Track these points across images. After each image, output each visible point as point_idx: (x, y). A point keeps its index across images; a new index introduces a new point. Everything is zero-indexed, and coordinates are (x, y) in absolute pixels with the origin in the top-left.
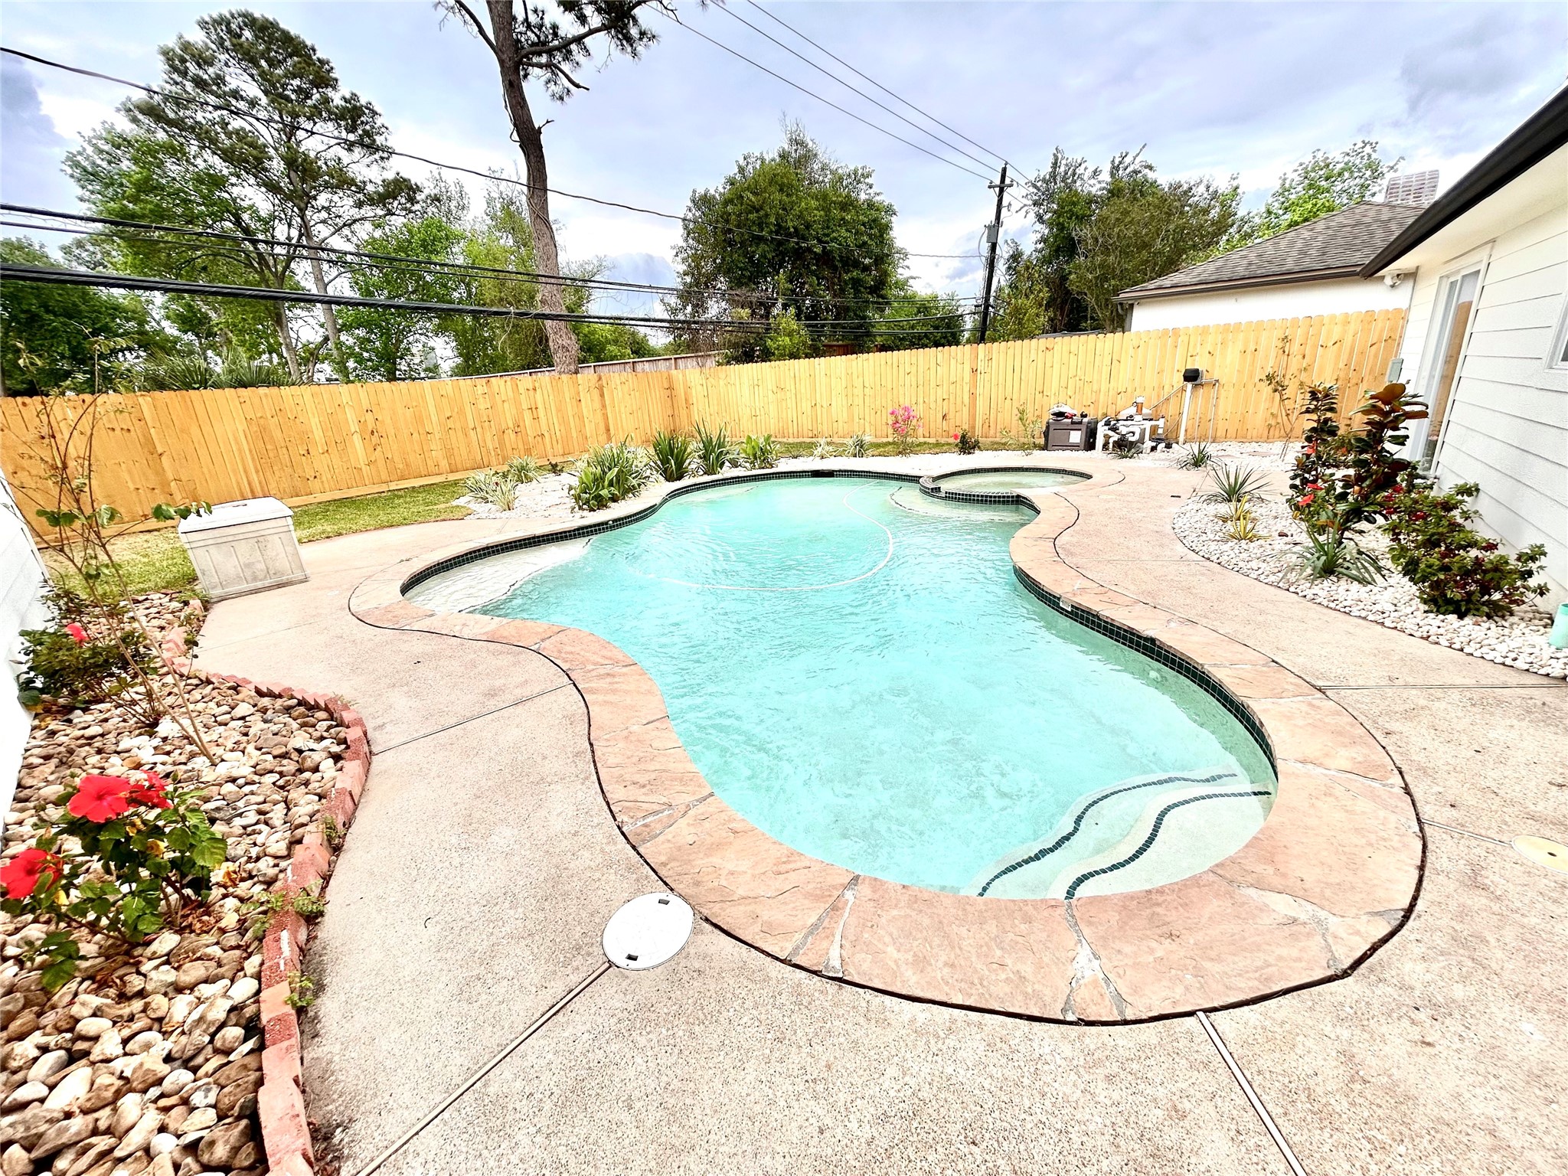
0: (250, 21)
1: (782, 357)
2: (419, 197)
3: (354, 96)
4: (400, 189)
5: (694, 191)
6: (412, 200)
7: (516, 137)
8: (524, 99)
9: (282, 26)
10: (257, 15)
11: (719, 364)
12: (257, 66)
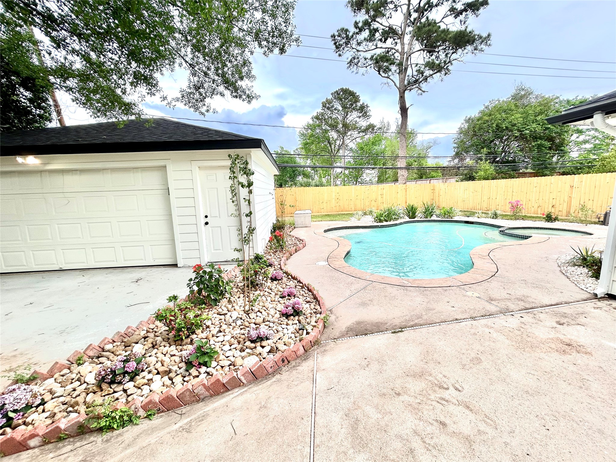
0: (342, 90)
1: (479, 179)
2: (375, 128)
3: (363, 104)
4: (371, 127)
5: (466, 117)
6: (373, 129)
7: (400, 112)
8: (404, 100)
9: (350, 89)
10: (345, 88)
11: (457, 181)
12: (341, 101)
